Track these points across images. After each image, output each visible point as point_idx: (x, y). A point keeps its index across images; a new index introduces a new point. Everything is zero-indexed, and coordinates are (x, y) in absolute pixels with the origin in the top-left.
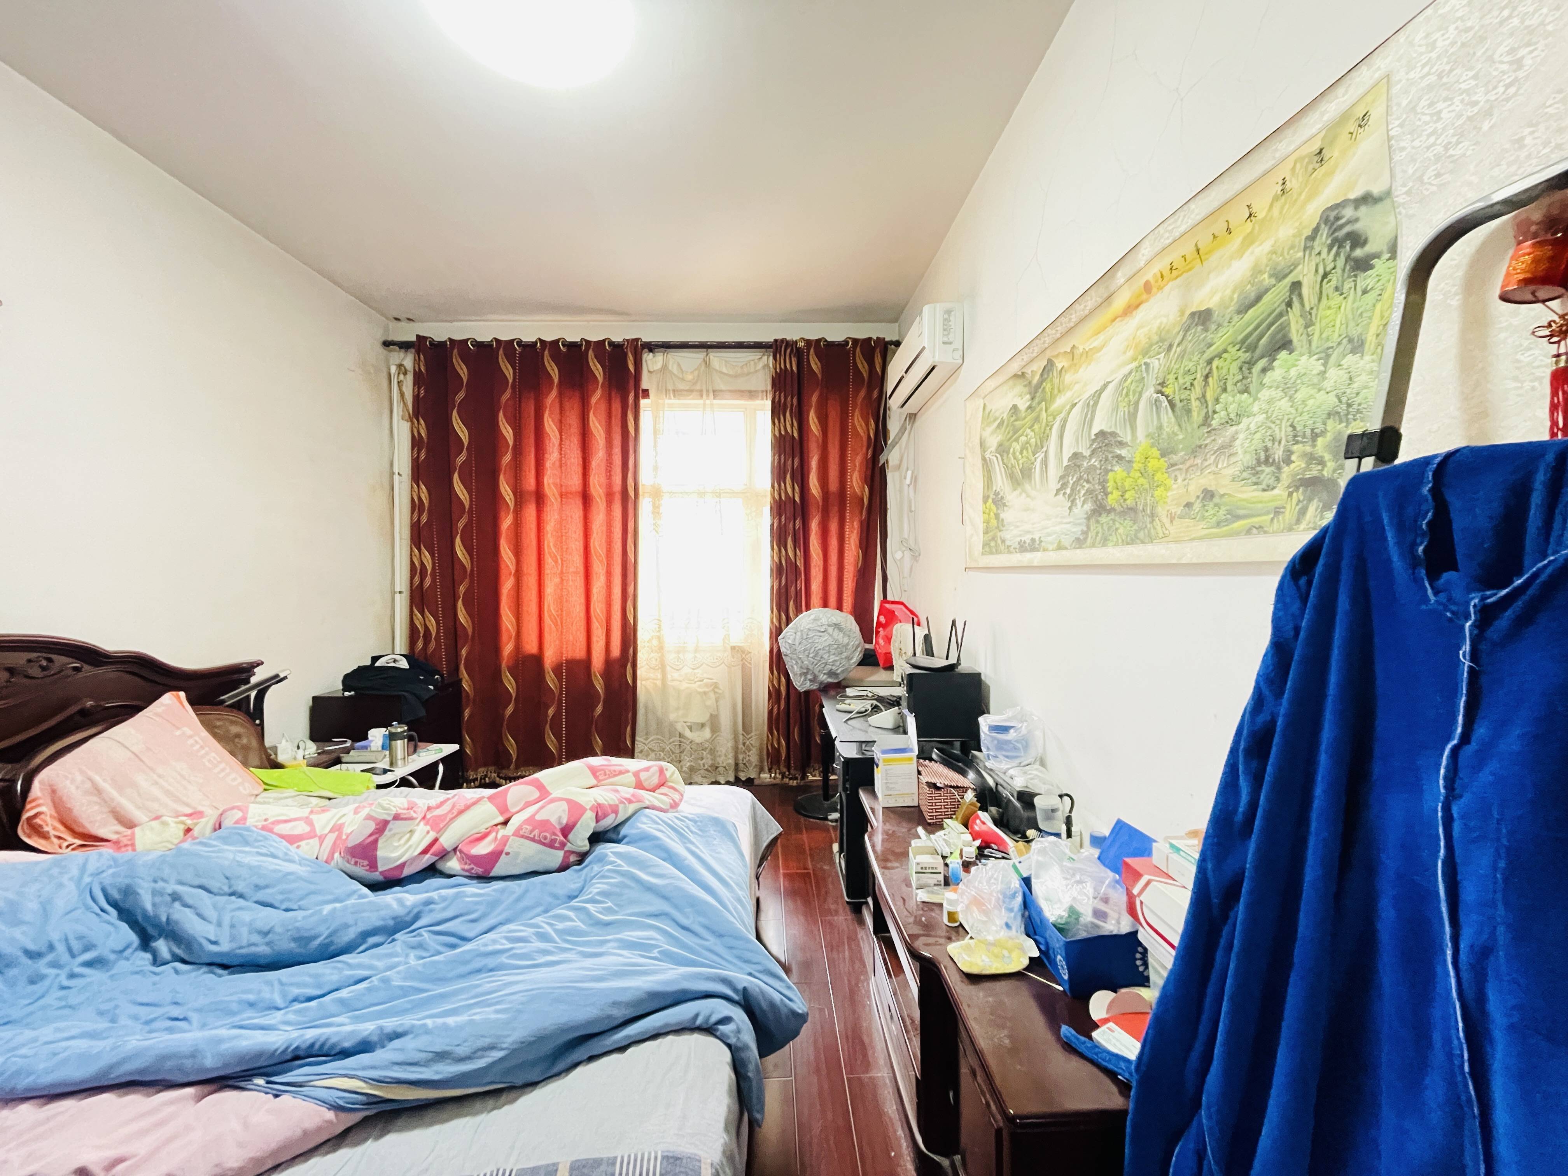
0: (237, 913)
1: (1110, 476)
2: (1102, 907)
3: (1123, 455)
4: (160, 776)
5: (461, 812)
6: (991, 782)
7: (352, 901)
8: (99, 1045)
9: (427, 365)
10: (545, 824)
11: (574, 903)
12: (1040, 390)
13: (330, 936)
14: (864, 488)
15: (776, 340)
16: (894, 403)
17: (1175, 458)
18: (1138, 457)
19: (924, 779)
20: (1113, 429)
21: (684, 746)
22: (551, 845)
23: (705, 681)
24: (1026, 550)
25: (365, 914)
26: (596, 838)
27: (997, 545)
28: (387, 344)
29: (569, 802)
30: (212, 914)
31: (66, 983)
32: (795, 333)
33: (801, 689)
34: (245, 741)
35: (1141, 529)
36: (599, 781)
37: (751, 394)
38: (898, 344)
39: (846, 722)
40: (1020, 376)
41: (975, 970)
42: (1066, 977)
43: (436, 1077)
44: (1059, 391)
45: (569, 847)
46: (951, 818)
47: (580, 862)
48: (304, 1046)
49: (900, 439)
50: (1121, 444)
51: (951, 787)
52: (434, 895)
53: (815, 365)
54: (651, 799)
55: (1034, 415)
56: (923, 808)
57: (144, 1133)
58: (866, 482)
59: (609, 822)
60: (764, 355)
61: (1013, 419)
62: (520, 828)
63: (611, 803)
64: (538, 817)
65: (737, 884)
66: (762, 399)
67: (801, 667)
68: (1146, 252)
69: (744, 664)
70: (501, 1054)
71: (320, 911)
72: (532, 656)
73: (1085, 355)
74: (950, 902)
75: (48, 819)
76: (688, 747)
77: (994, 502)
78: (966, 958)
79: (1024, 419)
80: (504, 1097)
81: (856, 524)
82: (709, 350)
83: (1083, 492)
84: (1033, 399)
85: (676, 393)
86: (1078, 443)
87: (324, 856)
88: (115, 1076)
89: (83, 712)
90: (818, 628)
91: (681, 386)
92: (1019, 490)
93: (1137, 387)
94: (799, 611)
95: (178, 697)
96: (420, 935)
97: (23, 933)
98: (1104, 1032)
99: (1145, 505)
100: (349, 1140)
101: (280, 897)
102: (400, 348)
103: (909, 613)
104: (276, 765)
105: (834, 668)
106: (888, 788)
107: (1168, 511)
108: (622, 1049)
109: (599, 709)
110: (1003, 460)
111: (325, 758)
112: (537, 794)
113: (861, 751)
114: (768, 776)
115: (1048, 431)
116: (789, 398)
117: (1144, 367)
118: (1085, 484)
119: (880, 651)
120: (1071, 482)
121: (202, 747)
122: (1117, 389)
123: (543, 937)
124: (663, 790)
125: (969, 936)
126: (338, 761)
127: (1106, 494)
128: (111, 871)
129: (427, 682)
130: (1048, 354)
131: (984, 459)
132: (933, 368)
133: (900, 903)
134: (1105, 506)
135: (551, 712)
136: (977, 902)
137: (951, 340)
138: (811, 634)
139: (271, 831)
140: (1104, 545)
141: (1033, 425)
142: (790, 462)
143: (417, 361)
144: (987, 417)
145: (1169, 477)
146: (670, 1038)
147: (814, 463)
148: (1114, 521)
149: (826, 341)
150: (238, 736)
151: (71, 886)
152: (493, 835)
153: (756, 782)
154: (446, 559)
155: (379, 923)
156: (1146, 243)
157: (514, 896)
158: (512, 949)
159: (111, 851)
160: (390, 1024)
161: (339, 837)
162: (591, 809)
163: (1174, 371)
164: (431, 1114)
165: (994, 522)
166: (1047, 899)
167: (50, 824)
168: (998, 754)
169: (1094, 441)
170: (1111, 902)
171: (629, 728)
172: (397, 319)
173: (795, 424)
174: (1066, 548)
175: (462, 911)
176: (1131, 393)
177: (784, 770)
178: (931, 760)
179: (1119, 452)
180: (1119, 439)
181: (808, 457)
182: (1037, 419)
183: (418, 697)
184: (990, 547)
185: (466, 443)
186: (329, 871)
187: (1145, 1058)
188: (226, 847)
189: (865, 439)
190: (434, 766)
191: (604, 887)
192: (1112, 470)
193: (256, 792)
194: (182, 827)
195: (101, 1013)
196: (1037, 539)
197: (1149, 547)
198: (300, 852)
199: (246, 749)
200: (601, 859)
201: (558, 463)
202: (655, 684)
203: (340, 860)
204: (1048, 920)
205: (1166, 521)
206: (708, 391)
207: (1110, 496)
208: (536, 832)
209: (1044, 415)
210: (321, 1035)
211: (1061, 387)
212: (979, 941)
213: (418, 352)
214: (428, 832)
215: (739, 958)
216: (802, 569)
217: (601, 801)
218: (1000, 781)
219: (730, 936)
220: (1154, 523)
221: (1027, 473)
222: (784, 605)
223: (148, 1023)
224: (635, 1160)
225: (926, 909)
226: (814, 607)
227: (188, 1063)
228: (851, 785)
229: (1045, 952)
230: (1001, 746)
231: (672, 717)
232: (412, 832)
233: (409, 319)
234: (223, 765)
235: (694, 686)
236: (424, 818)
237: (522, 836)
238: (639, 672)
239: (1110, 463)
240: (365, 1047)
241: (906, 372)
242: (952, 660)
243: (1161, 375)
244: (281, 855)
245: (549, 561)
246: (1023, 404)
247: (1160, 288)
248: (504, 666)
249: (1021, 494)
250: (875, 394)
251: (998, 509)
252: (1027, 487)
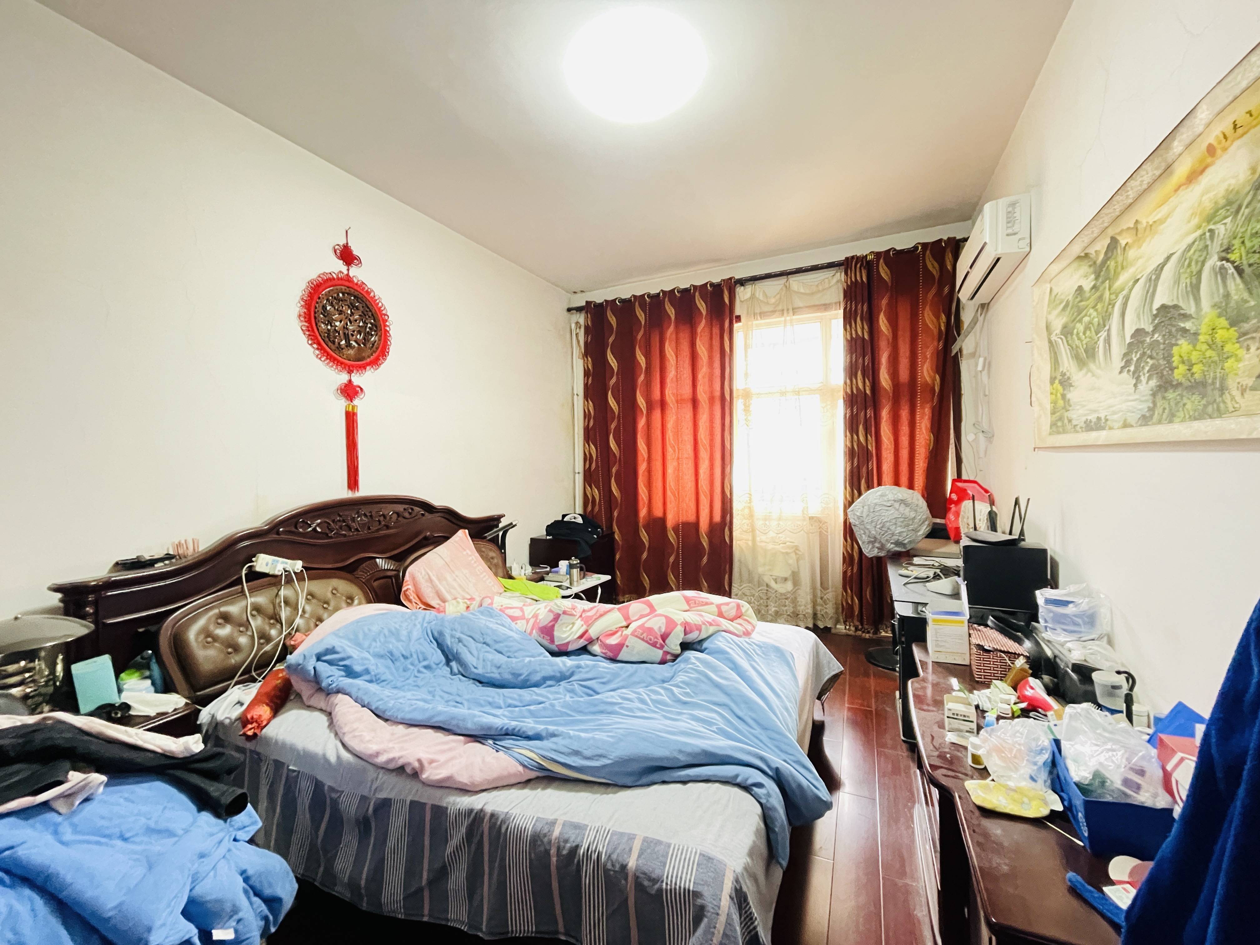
0: (486, 654)
1: (1175, 350)
2: (1136, 778)
3: (1187, 328)
4: (457, 576)
5: (601, 616)
6: (1049, 653)
7: (541, 658)
8: (427, 706)
9: (592, 321)
10: (650, 630)
11: (665, 685)
12: (1104, 269)
13: (528, 675)
14: (935, 377)
15: (847, 259)
16: (964, 295)
17: (1246, 326)
18: (1204, 329)
19: (974, 641)
20: (1175, 302)
21: (770, 594)
22: (654, 645)
23: (788, 544)
24: (1092, 429)
25: (546, 667)
26: (685, 646)
27: (1063, 426)
28: (569, 310)
29: (666, 617)
30: (475, 652)
31: (417, 674)
32: (863, 248)
33: (870, 555)
34: (495, 561)
35: (1209, 403)
36: (691, 608)
37: (826, 307)
38: (965, 240)
39: (904, 585)
40: (1084, 257)
41: (988, 805)
42: (1086, 834)
43: (573, 764)
44: (1123, 268)
45: (666, 649)
46: (1001, 680)
47: (674, 661)
48: (510, 729)
49: (972, 328)
50: (1186, 317)
51: (1001, 651)
52: (582, 663)
53: (884, 272)
54: (728, 625)
55: (1098, 294)
56: (974, 668)
57: (443, 752)
58: (937, 372)
59: (693, 636)
60: (837, 272)
61: (1079, 299)
62: (635, 631)
63: (696, 623)
64: (646, 625)
65: (786, 697)
66: (836, 310)
67: (869, 537)
68: (1203, 115)
69: (820, 532)
70: (609, 762)
71: (524, 660)
72: (660, 519)
73: (1148, 228)
74: (975, 746)
75: (411, 592)
76: (774, 596)
77: (1061, 383)
78: (981, 793)
79: (1090, 298)
80: (610, 789)
81: (927, 411)
82: (789, 276)
83: (1147, 368)
84: (1097, 278)
85: (763, 315)
86: (1139, 319)
87: (529, 631)
88: (435, 721)
89: (426, 538)
90: (885, 503)
91: (766, 309)
92: (1084, 371)
93: (1200, 256)
94: (869, 487)
95: (465, 533)
96: (573, 685)
97: (402, 646)
98: (1118, 890)
99: (1215, 378)
100: (530, 785)
101: (506, 649)
102: (577, 311)
103: (983, 492)
104: (511, 577)
105: (900, 538)
106: (937, 646)
107: (1239, 383)
108: (684, 782)
109: (705, 560)
110: (1067, 341)
111: (536, 576)
112: (648, 610)
113: (916, 611)
114: (843, 627)
115: (1110, 310)
116: (859, 306)
117: (1208, 234)
118: (1148, 360)
119: (950, 526)
120: (1135, 359)
121: (475, 562)
122: (1179, 261)
123: (643, 701)
124: (739, 621)
125: (991, 778)
126: (542, 579)
127: (1172, 369)
128: (434, 622)
129: (592, 533)
130: (1111, 232)
131: (1050, 342)
132: (998, 259)
133: (929, 739)
134: (1172, 381)
135: (672, 559)
136: (999, 750)
137: (1016, 231)
138: (878, 508)
139: (503, 612)
140: (1171, 422)
141: (1096, 305)
142: (860, 360)
143: (586, 319)
144: (1054, 300)
145: (1241, 347)
146: (717, 785)
147: (884, 359)
148: (1182, 396)
149: (895, 250)
150: (492, 558)
151: (419, 626)
152: (620, 633)
153: (833, 631)
154: (604, 449)
155: (552, 674)
156: (1203, 106)
157: (628, 673)
158: (621, 703)
159: (436, 613)
160: (552, 728)
161: (535, 621)
162: (681, 624)
163: (1240, 235)
164: (570, 785)
165: (1061, 403)
166: (1075, 761)
167: (413, 596)
168: (1057, 626)
169: (1156, 316)
170: (1148, 775)
171: (727, 576)
172: (575, 292)
173: (866, 327)
174: (1132, 426)
175: (596, 676)
176: (1193, 263)
177: (857, 623)
178: (986, 626)
179: (1182, 325)
180: (1182, 312)
181: (878, 354)
182: (1100, 298)
183: (587, 542)
184: (1057, 427)
185: (616, 370)
186: (530, 640)
187: (1136, 909)
188: (481, 617)
189: (936, 332)
190: (595, 588)
191: (686, 679)
192: (1177, 345)
193: (500, 592)
194: (466, 605)
195: (430, 692)
196: (1103, 418)
197: (1218, 422)
198: (517, 626)
199: (496, 566)
200: (687, 661)
201: (675, 379)
202: (747, 544)
203: (536, 635)
204: (1072, 779)
205: (1236, 393)
206: (788, 310)
207: (1176, 371)
208: (645, 635)
209: (1107, 294)
210: (517, 726)
211: (1125, 264)
212: (1000, 784)
213: (587, 313)
214: (582, 625)
215: (777, 747)
216: (874, 452)
217: (689, 620)
218: (1057, 653)
219: (773, 730)
220: (1224, 396)
221: (1091, 352)
222: (856, 483)
223: (447, 701)
224: (683, 850)
225: (953, 748)
226: (885, 485)
227: (461, 724)
228: (906, 639)
229: (1069, 808)
230: (1059, 620)
231: (760, 570)
232: (573, 624)
233: (582, 291)
234: (485, 574)
235: (779, 547)
236: (581, 616)
237: (636, 636)
238: (734, 534)
239: (1174, 337)
240: (537, 737)
241: (971, 267)
242: (1015, 536)
243: (1226, 242)
244: (507, 626)
245: (669, 450)
246: (1088, 284)
247: (1225, 149)
248: (641, 524)
249: (1087, 373)
250: (946, 290)
251: (1064, 389)
252: (1092, 366)
